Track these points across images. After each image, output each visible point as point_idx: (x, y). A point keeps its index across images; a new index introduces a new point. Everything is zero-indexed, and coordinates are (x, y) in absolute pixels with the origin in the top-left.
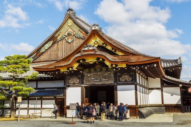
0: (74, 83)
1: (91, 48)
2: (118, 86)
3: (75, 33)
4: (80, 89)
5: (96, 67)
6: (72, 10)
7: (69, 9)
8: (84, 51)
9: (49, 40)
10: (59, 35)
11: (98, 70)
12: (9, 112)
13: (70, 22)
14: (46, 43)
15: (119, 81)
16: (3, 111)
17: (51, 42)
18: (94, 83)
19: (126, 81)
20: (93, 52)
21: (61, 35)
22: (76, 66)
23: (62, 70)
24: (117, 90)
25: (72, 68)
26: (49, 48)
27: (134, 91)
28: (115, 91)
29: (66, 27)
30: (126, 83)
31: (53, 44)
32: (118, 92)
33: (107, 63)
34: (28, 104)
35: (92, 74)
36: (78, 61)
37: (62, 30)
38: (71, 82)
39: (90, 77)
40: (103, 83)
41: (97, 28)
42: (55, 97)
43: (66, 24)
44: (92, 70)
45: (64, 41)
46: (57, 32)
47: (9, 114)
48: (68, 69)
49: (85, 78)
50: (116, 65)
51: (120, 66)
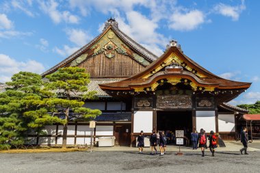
0: (144, 106)
1: (177, 67)
2: (197, 112)
3: (116, 47)
4: (151, 113)
5: (172, 89)
6: (114, 20)
7: (111, 19)
8: (169, 70)
9: (83, 53)
10: (96, 48)
11: (173, 92)
12: (47, 140)
13: (111, 34)
14: (79, 55)
15: (198, 106)
16: (38, 139)
17: (86, 55)
18: (169, 107)
19: (205, 106)
20: (179, 72)
21: (98, 49)
22: (155, 86)
23: (137, 90)
24: (195, 116)
25: (150, 88)
26: (83, 62)
27: (214, 118)
28: (193, 118)
29: (105, 39)
30: (205, 109)
31: (88, 57)
32: (197, 118)
33: (194, 86)
34: (76, 130)
35: (166, 97)
36: (159, 82)
37: (101, 43)
38: (140, 104)
39: (164, 100)
40: (180, 107)
41: (175, 45)
42: (114, 122)
43: (106, 36)
44: (167, 92)
45: (102, 56)
46: (93, 44)
47: (47, 144)
48: (145, 89)
49: (158, 101)
50: (203, 89)
51: (207, 89)
